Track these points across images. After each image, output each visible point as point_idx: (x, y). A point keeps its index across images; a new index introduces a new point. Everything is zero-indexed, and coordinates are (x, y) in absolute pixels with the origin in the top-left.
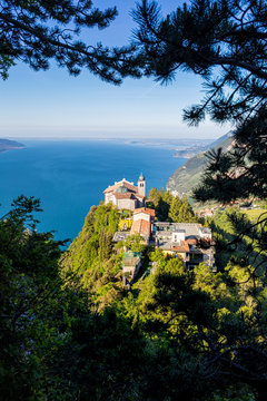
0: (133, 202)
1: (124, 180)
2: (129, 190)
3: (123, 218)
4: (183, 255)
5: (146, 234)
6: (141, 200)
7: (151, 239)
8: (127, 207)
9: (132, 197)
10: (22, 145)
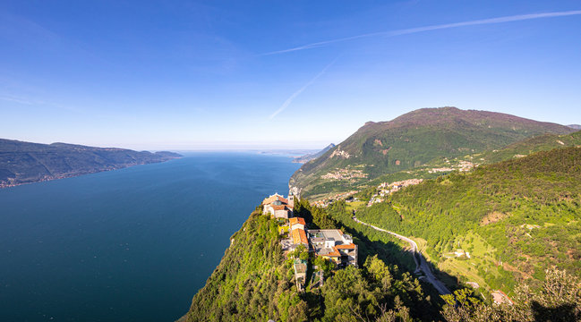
0: (286, 212)
1: (276, 194)
2: (283, 203)
3: (281, 225)
4: (336, 259)
5: (305, 243)
6: (291, 210)
7: (310, 246)
8: (282, 216)
9: (286, 209)
10: (180, 156)
